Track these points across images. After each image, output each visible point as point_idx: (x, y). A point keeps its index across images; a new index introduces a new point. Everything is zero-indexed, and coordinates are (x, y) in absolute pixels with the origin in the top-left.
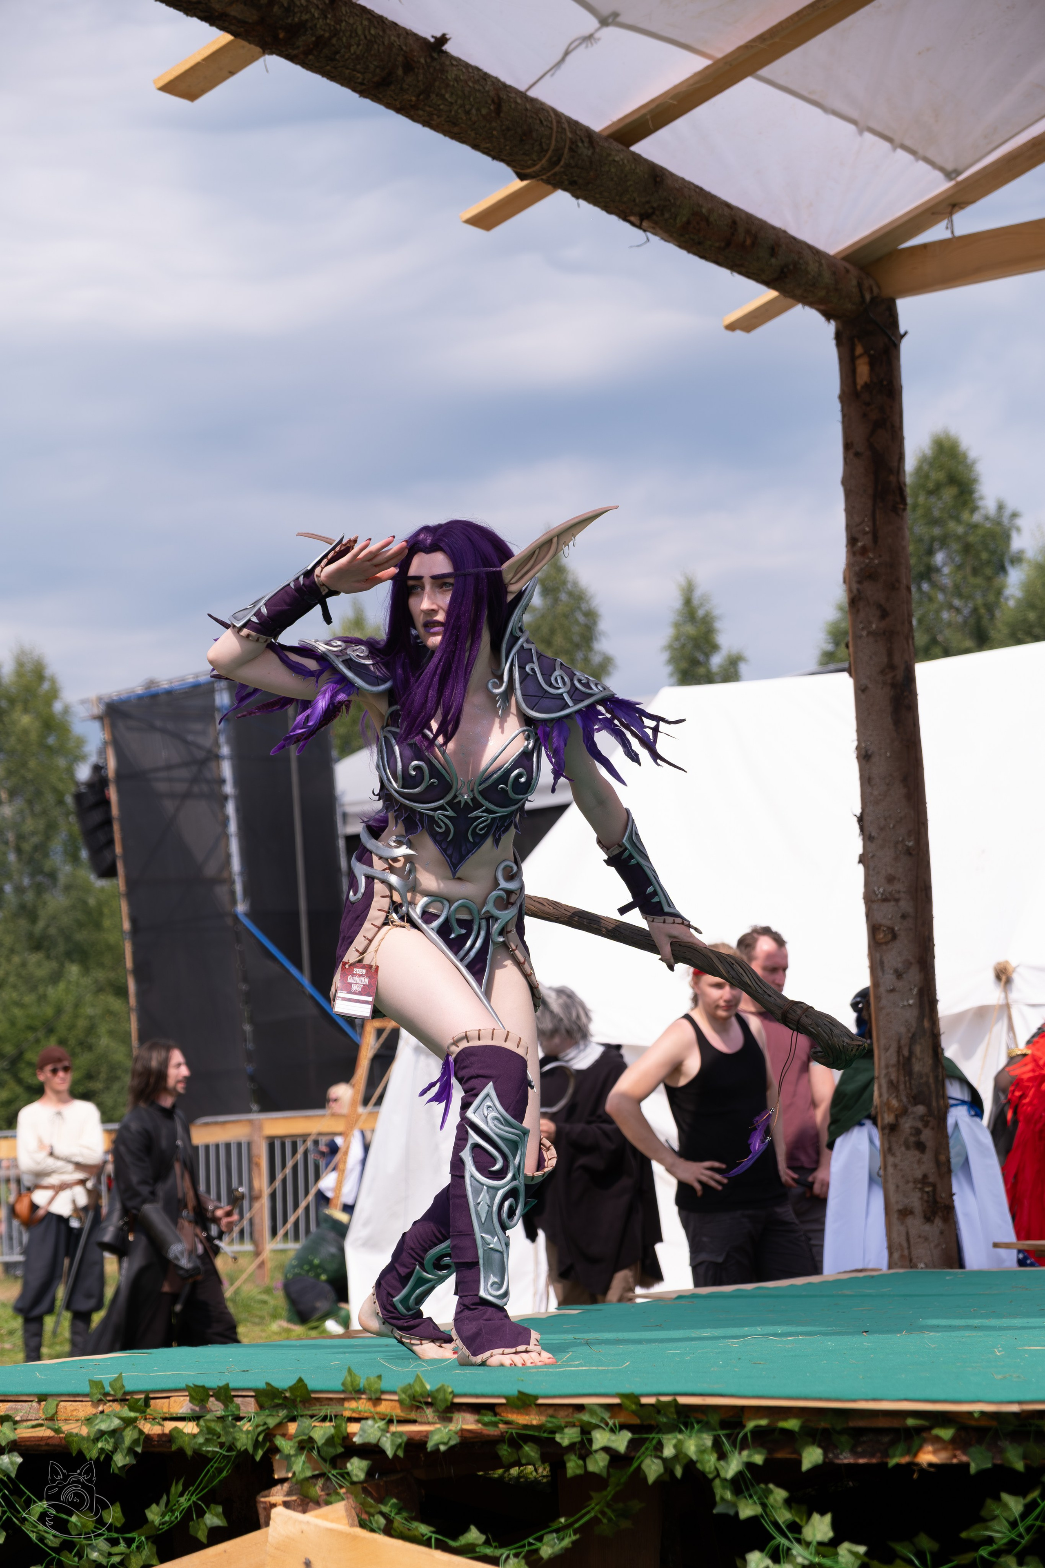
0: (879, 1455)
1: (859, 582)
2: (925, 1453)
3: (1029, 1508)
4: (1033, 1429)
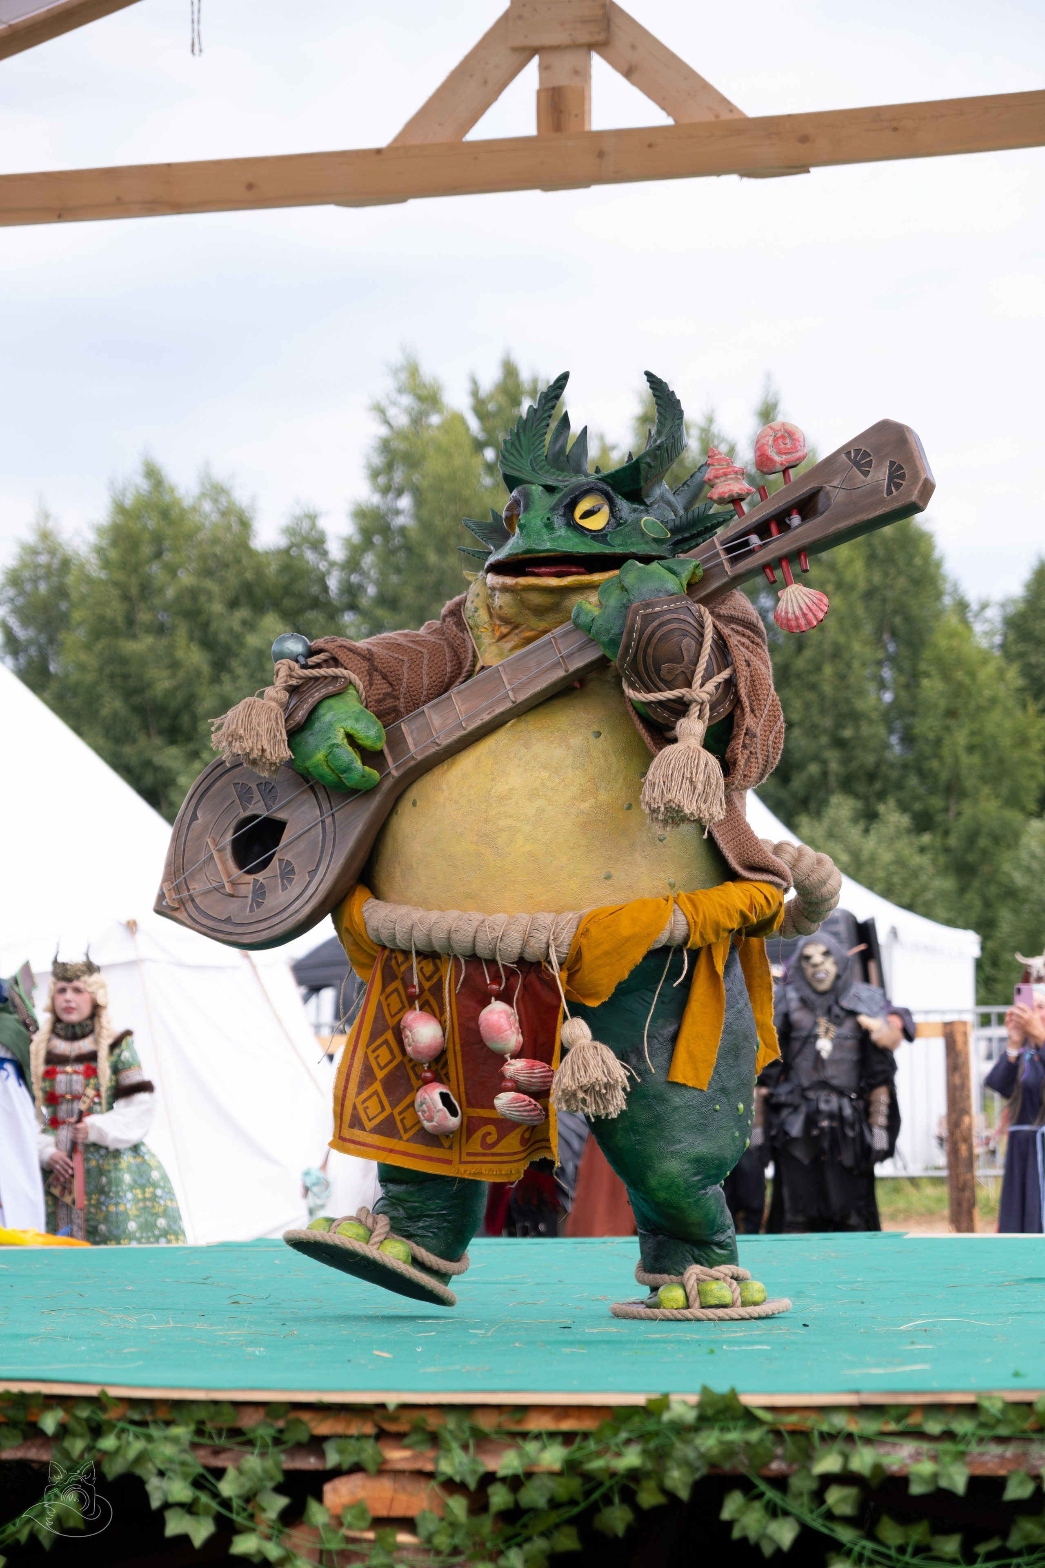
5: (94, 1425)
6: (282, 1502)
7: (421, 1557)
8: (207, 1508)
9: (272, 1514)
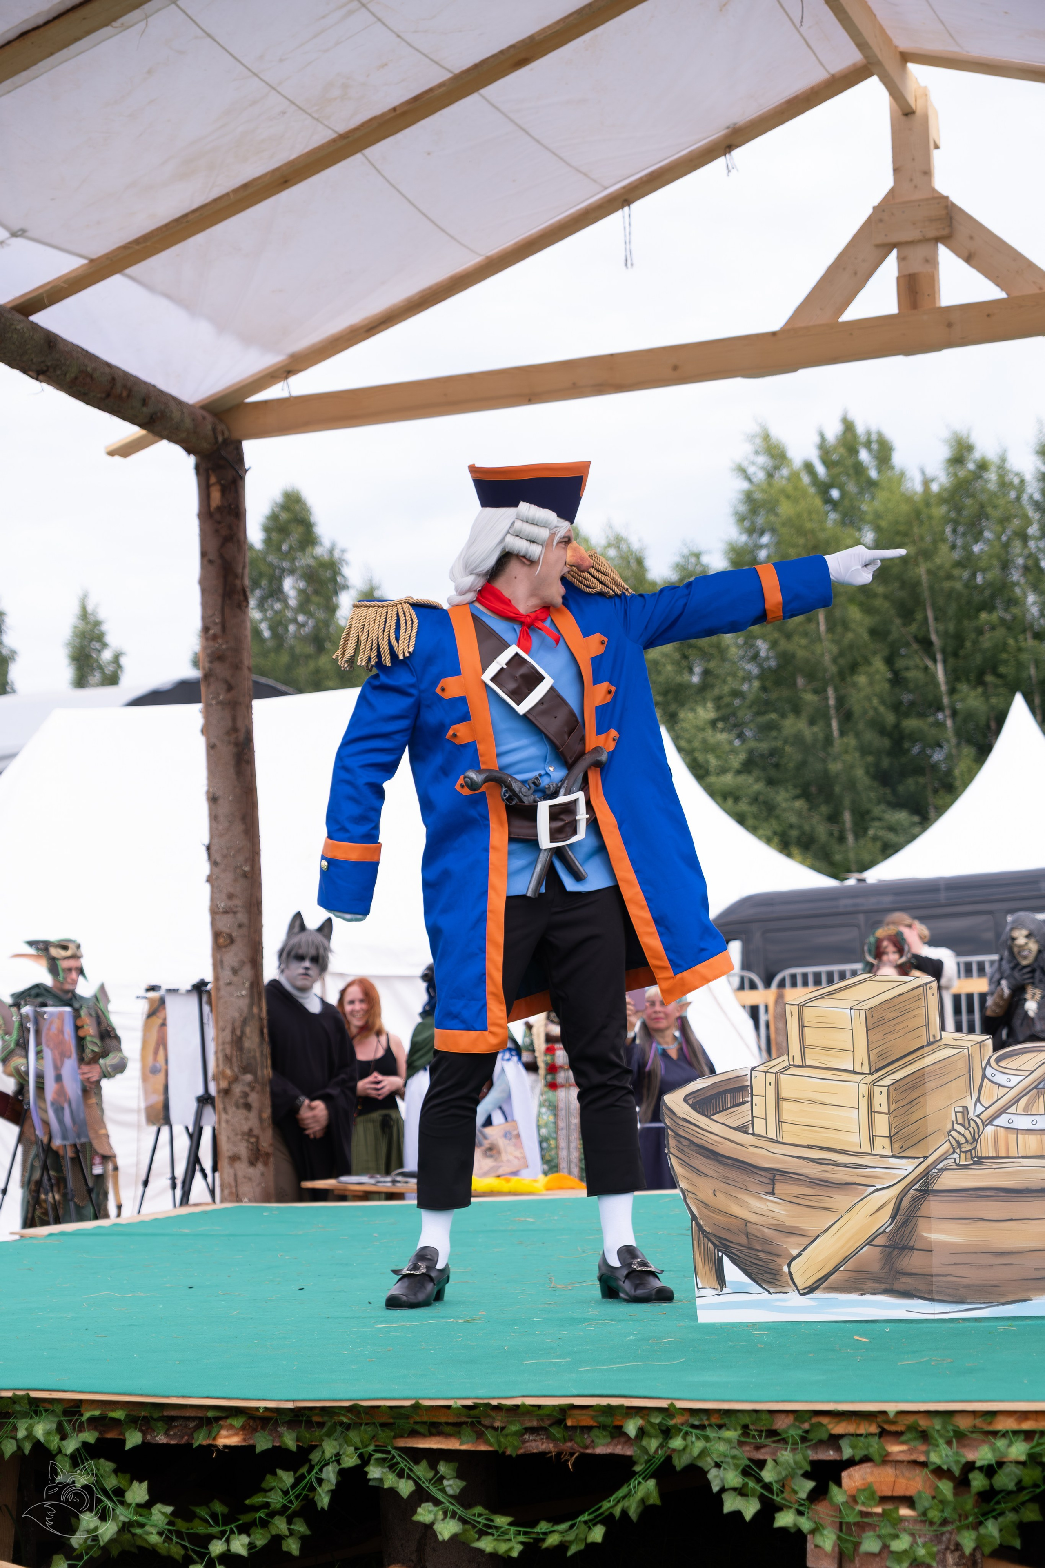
0: (186, 1438)
1: (211, 662)
2: (221, 1438)
3: (298, 1480)
4: (304, 1418)
5: (664, 1428)
6: (810, 1485)
7: (918, 1527)
8: (753, 1489)
9: (803, 1495)
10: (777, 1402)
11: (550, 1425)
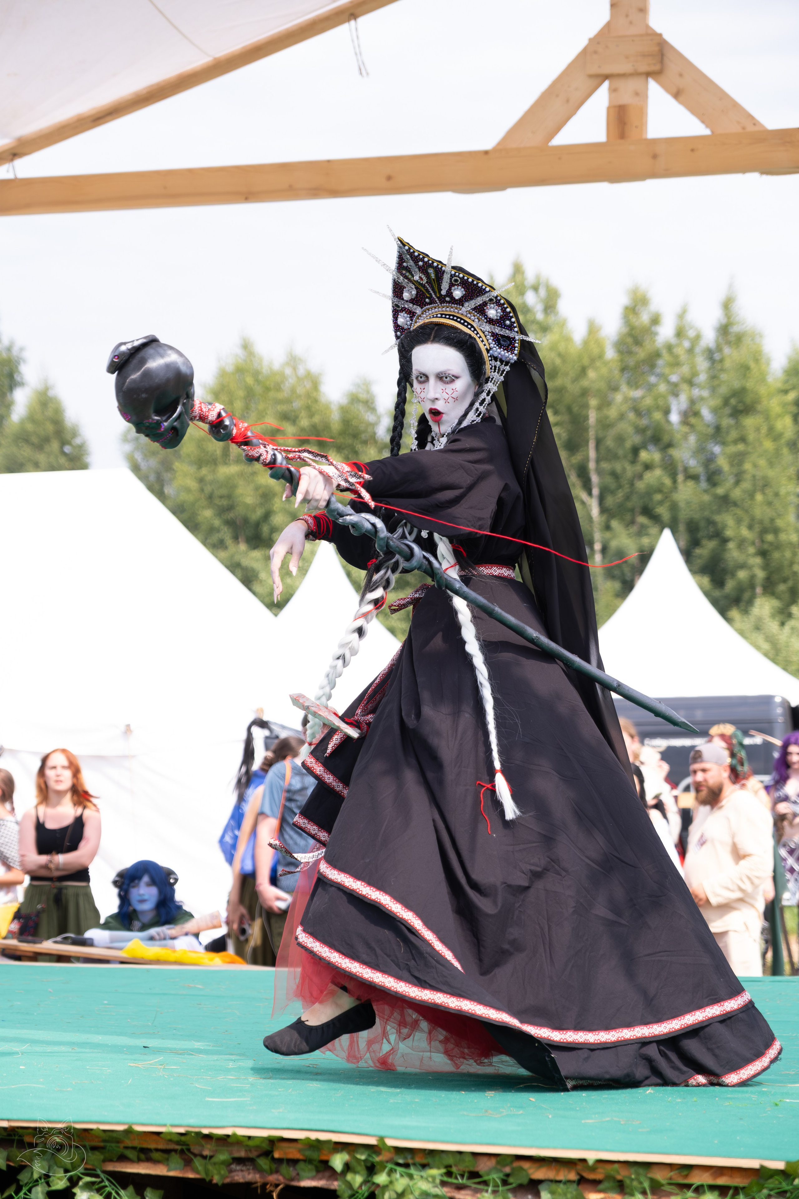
4: (16, 1138)
5: (369, 1165)
10: (481, 1144)
11: (259, 1156)
